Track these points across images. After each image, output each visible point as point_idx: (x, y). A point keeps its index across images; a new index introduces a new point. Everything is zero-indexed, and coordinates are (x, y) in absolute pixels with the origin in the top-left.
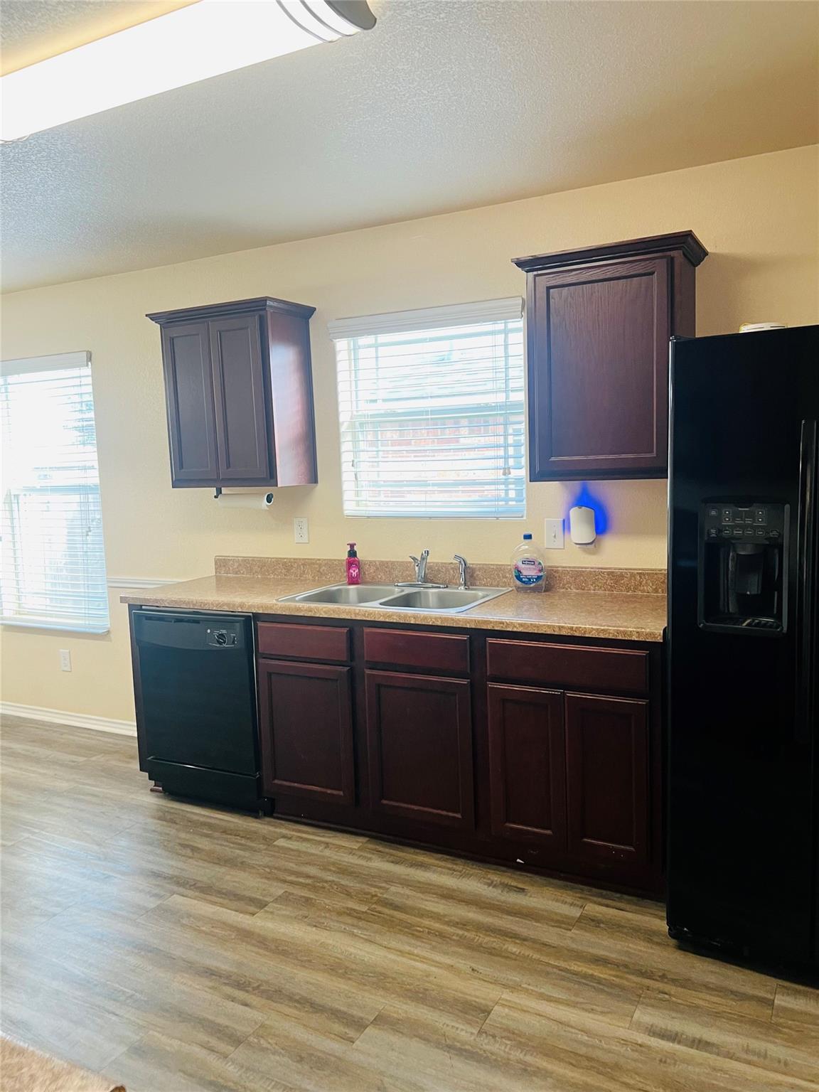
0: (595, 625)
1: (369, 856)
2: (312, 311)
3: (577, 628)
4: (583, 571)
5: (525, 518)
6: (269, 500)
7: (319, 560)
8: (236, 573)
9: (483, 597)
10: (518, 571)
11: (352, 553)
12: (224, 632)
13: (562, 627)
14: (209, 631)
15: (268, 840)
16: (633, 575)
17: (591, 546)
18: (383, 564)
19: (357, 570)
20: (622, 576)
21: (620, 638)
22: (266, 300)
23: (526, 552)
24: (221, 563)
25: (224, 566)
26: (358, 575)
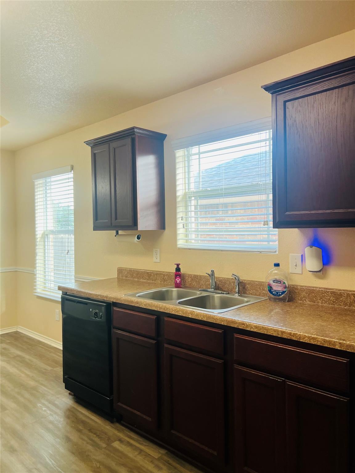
0: (308, 333)
1: (161, 465)
2: (165, 136)
3: (294, 334)
4: (314, 290)
5: (277, 253)
6: (138, 238)
7: (164, 272)
8: (126, 277)
9: (247, 302)
10: (270, 287)
11: (178, 269)
12: (97, 311)
13: (284, 332)
14: (91, 310)
15: (109, 440)
16: (348, 295)
17: (321, 273)
18: (196, 276)
19: (180, 280)
20: (341, 295)
21: (326, 345)
22: (134, 128)
23: (276, 274)
24: (120, 271)
25: (121, 273)
26: (180, 282)
